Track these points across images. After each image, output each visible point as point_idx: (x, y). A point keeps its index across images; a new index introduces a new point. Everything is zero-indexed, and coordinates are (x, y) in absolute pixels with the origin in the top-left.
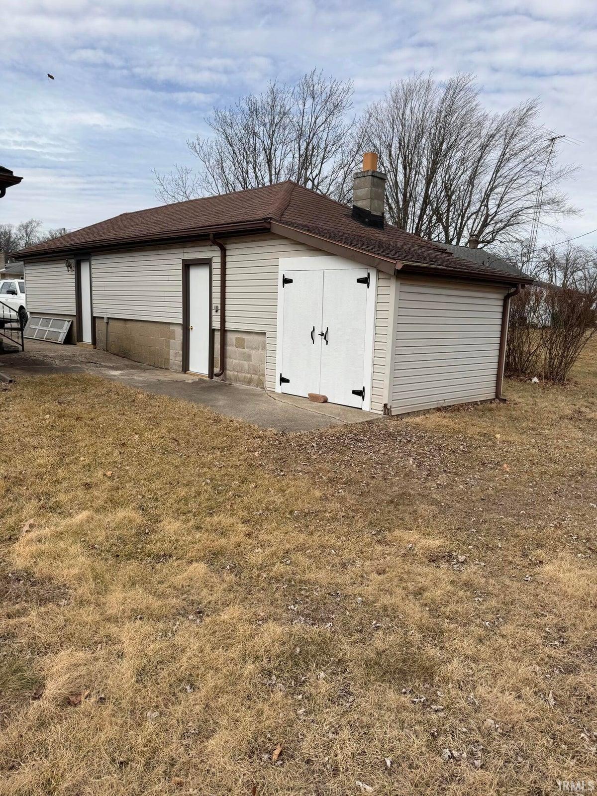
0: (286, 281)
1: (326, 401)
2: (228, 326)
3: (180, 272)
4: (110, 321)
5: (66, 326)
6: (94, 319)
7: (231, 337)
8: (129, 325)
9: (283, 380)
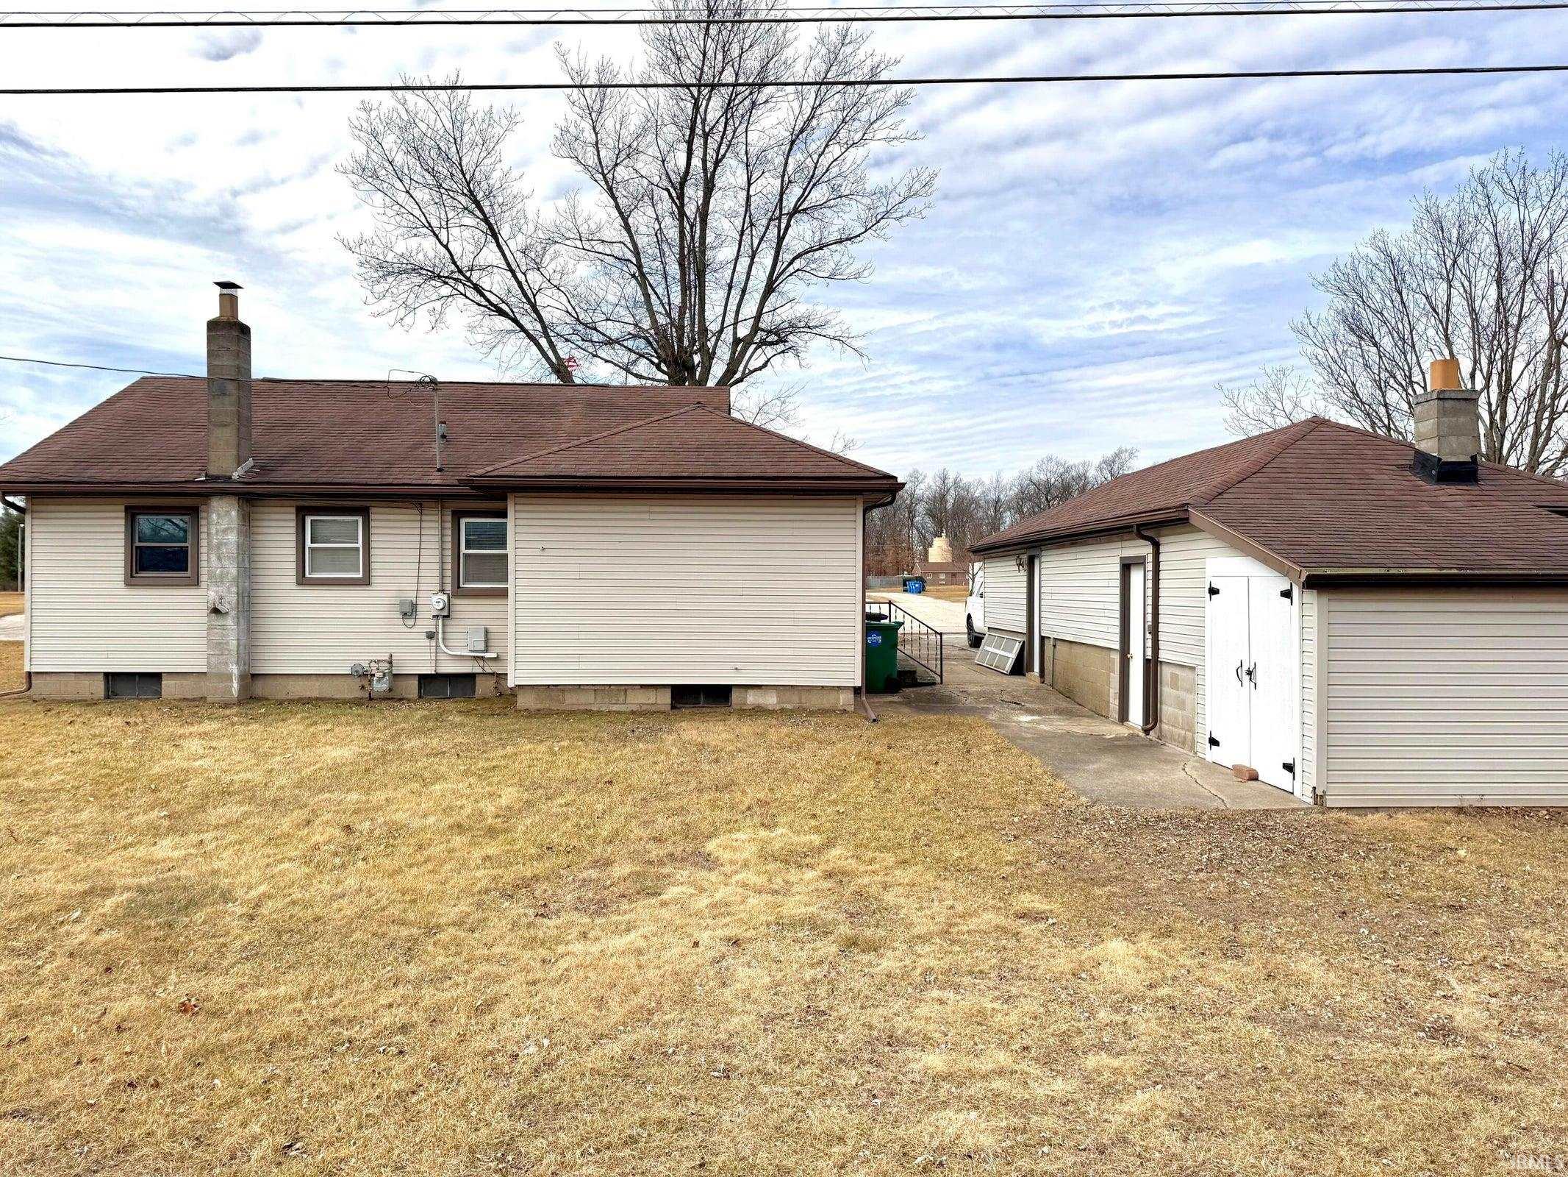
0: (1213, 591)
1: (1254, 777)
2: (1163, 656)
3: (1118, 575)
4: (1058, 643)
5: (1017, 647)
6: (1042, 639)
7: (1166, 673)
8: (1076, 649)
9: (1214, 742)
